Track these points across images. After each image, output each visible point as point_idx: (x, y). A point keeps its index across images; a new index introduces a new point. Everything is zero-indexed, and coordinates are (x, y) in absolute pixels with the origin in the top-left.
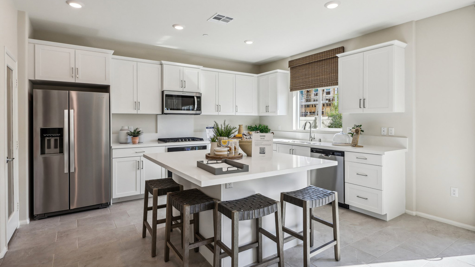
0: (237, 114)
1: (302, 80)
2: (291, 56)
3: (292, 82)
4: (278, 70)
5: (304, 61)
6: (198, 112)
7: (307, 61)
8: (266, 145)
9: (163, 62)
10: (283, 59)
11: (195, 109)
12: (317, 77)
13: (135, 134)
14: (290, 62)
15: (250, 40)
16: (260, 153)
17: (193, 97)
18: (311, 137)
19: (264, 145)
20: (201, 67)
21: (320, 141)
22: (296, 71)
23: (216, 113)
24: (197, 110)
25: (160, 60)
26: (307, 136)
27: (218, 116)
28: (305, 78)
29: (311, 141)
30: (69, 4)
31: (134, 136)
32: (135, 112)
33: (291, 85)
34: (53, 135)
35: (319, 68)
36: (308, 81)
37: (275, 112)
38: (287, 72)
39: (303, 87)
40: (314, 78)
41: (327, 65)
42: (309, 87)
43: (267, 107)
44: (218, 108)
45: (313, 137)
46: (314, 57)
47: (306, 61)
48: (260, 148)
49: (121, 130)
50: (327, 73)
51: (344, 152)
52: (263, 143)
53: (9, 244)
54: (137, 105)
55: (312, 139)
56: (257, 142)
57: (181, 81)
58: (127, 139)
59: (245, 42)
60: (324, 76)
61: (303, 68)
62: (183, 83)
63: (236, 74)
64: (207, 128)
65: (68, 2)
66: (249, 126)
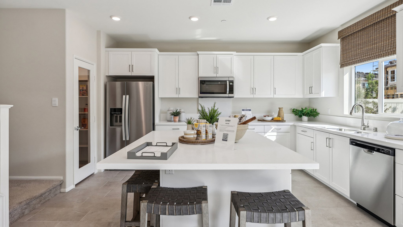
0: (276, 96)
1: (354, 52)
2: (342, 25)
3: (343, 56)
4: (322, 45)
5: (356, 28)
6: (230, 95)
7: (360, 26)
8: (230, 131)
9: (199, 52)
10: (331, 31)
11: (228, 93)
12: (373, 46)
13: (176, 114)
14: (340, 32)
15: (273, 16)
16: (223, 140)
17: (226, 81)
18: (363, 125)
19: (228, 131)
20: (234, 53)
21: (376, 130)
22: (348, 42)
23: (252, 96)
24: (229, 93)
25: (195, 51)
26: (358, 123)
27: (254, 98)
28: (358, 49)
29: (364, 129)
30: (112, 18)
31: (175, 116)
32: (176, 96)
33: (341, 60)
34: (117, 113)
35: (376, 33)
36: (361, 52)
37: (319, 93)
38: (337, 45)
39: (355, 60)
40: (369, 47)
41: (388, 26)
42: (363, 60)
43: (311, 88)
44: (253, 90)
45: (366, 124)
46: (368, 20)
47: (358, 27)
48: (224, 134)
49: (168, 110)
50: (388, 37)
51: (394, 150)
52: (227, 129)
53: (76, 185)
54: (178, 90)
55: (365, 127)
56: (222, 126)
57: (214, 67)
58: (171, 118)
59: (268, 19)
60: (383, 43)
61: (356, 36)
62: (216, 69)
63: (274, 55)
64: (243, 110)
65: (111, 17)
66: (294, 109)
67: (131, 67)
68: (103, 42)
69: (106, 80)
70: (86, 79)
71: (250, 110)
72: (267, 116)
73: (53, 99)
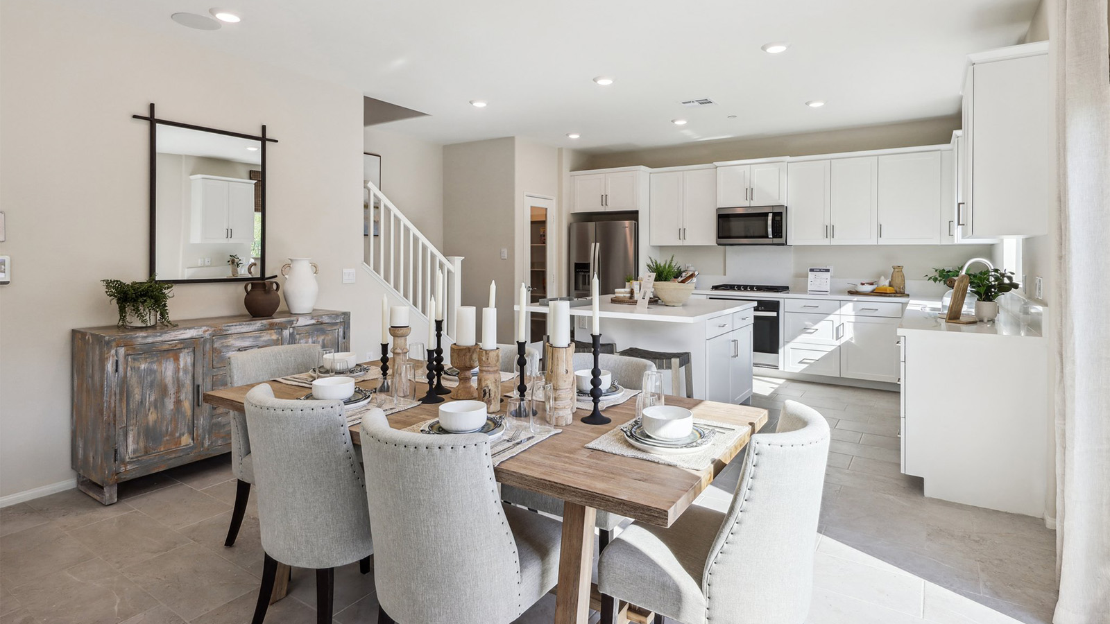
0: (882, 242)
6: (777, 240)
9: (717, 164)
11: (769, 236)
17: (766, 214)
20: (787, 158)
23: (826, 242)
24: (774, 237)
25: (710, 162)
27: (831, 246)
32: (679, 243)
44: (830, 231)
54: (682, 233)
57: (745, 189)
62: (749, 192)
63: (878, 155)
64: (812, 270)
65: (567, 135)
66: (944, 270)
67: (604, 200)
68: (567, 163)
69: (572, 220)
70: (544, 219)
71: (828, 271)
72: (868, 283)
73: (503, 250)
